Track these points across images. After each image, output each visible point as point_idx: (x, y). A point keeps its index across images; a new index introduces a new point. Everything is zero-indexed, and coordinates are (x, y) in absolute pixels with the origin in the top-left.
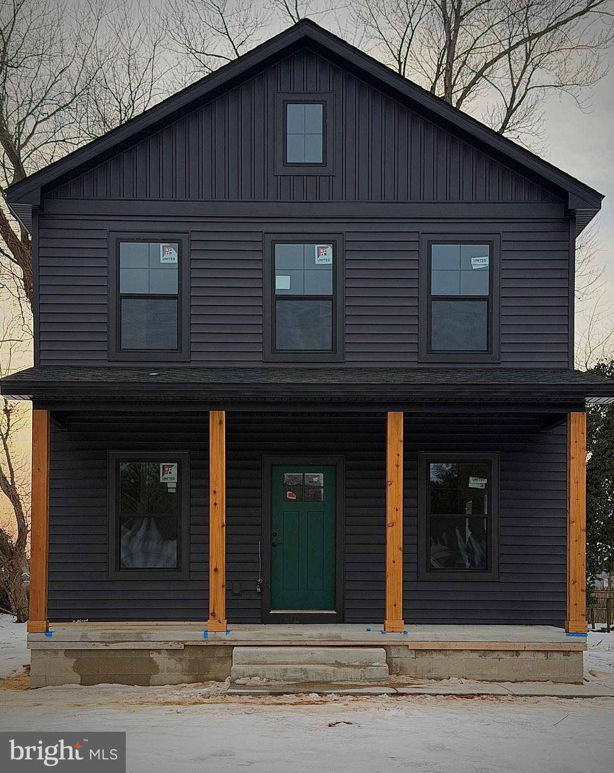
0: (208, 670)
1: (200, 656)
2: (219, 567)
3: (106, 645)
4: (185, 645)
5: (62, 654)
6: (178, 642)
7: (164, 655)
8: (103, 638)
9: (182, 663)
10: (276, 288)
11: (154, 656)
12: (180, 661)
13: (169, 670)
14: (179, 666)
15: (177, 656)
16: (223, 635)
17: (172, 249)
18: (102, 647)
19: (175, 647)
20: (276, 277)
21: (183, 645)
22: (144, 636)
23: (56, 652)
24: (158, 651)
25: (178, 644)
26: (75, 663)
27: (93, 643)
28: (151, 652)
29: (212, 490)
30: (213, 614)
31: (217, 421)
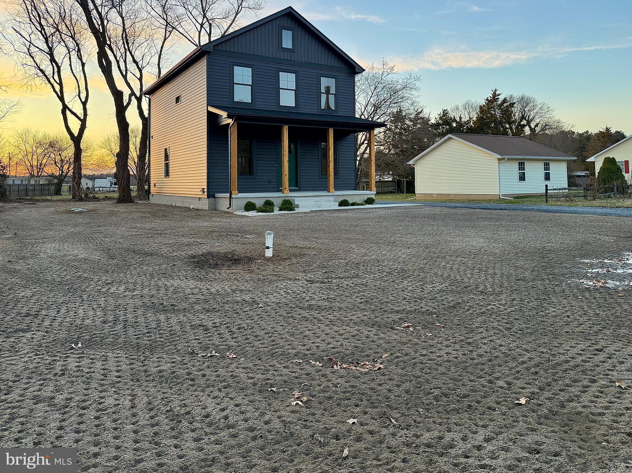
16: (288, 195)
17: (250, 70)
29: (284, 150)
30: (285, 188)
31: (286, 128)
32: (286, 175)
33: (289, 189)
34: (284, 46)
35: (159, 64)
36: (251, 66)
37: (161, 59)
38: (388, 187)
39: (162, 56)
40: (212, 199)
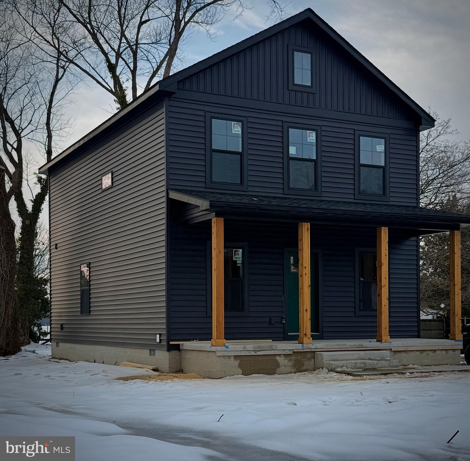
0: (303, 365)
1: (299, 358)
2: (308, 309)
3: (255, 353)
4: (293, 352)
5: (232, 358)
6: (290, 350)
7: (282, 357)
8: (254, 348)
9: (291, 361)
10: (290, 153)
11: (278, 358)
12: (290, 360)
13: (285, 366)
14: (290, 363)
15: (289, 358)
16: (311, 346)
17: (238, 126)
18: (253, 354)
19: (289, 353)
20: (290, 147)
21: (292, 352)
22: (274, 347)
23: (229, 357)
24: (279, 355)
25: (290, 351)
26: (239, 363)
27: (249, 352)
28: (276, 356)
29: (304, 266)
30: (306, 335)
31: (306, 228)
32: (306, 310)
33: (312, 336)
34: (298, 80)
35: (48, 124)
36: (241, 118)
37: (52, 115)
38: (431, 330)
39: (52, 110)
40: (174, 353)
